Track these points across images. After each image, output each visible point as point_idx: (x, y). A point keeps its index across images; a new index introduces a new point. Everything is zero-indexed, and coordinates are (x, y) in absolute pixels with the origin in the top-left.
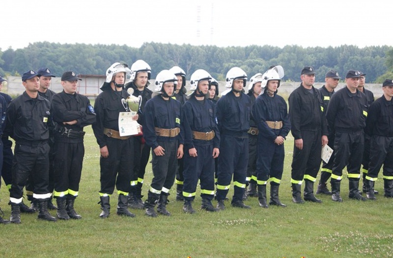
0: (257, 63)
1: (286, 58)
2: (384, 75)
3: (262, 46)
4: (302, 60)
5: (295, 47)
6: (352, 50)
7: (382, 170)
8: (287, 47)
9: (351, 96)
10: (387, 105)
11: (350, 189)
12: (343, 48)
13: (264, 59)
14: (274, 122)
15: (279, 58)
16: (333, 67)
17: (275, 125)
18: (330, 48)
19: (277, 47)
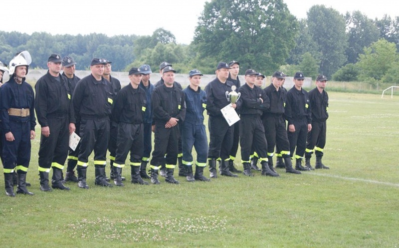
0: (5, 49)
1: (35, 45)
2: (133, 64)
3: (10, 32)
4: (51, 47)
5: (44, 34)
6: (101, 39)
7: (129, 156)
8: (35, 34)
9: (96, 84)
10: (134, 93)
11: (96, 175)
12: (91, 37)
13: (11, 45)
14: (20, 110)
15: (27, 45)
16: (83, 55)
17: (21, 113)
18: (79, 36)
19: (25, 33)
